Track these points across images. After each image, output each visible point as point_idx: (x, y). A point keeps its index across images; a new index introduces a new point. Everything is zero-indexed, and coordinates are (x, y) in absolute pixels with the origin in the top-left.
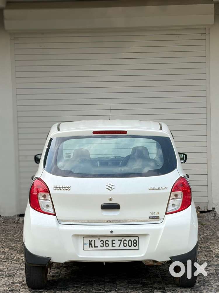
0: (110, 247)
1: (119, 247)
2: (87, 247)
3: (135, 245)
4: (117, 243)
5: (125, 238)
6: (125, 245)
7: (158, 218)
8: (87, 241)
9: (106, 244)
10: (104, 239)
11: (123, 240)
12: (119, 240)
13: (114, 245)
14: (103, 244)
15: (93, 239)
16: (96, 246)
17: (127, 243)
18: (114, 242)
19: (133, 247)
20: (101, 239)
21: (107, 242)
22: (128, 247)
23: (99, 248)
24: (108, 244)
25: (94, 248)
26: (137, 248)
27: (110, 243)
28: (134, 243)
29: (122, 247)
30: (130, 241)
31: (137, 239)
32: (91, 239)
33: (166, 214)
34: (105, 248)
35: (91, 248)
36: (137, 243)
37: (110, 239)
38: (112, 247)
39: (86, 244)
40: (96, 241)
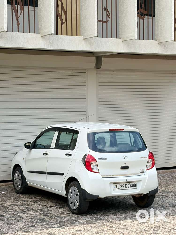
0: (125, 188)
2: (115, 189)
4: (127, 186)
5: (131, 183)
6: (131, 186)
7: (143, 172)
8: (114, 185)
9: (123, 186)
10: (122, 184)
11: (130, 184)
12: (128, 184)
13: (126, 187)
14: (121, 186)
15: (117, 184)
16: (119, 188)
17: (132, 185)
18: (126, 185)
19: (134, 188)
20: (121, 184)
22: (132, 188)
23: (120, 189)
25: (118, 189)
26: (136, 188)
27: (124, 186)
28: (135, 185)
29: (130, 188)
31: (135, 183)
32: (116, 184)
33: (146, 170)
34: (122, 189)
35: (117, 189)
36: (136, 185)
37: (124, 184)
38: (126, 188)
39: (114, 187)
40: (119, 185)
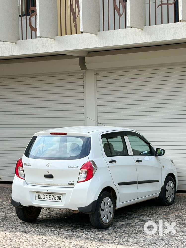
0: (48, 200)
1: (52, 199)
2: (37, 198)
3: (60, 199)
4: (51, 197)
5: (56, 195)
6: (55, 199)
7: (73, 184)
8: (37, 195)
9: (46, 197)
10: (46, 195)
11: (54, 196)
12: (53, 196)
13: (50, 198)
14: (45, 197)
15: (40, 194)
16: (41, 198)
17: (56, 197)
18: (50, 196)
19: (59, 200)
20: (44, 194)
21: (47, 196)
22: (56, 200)
23: (43, 199)
24: (47, 197)
25: (40, 199)
26: (61, 201)
27: (48, 197)
28: (60, 198)
29: (54, 200)
30: (58, 197)
31: (61, 195)
32: (39, 194)
33: (78, 182)
34: (45, 200)
35: (39, 199)
36: (61, 198)
37: (48, 195)
38: (49, 199)
39: (37, 197)
40: (42, 195)
